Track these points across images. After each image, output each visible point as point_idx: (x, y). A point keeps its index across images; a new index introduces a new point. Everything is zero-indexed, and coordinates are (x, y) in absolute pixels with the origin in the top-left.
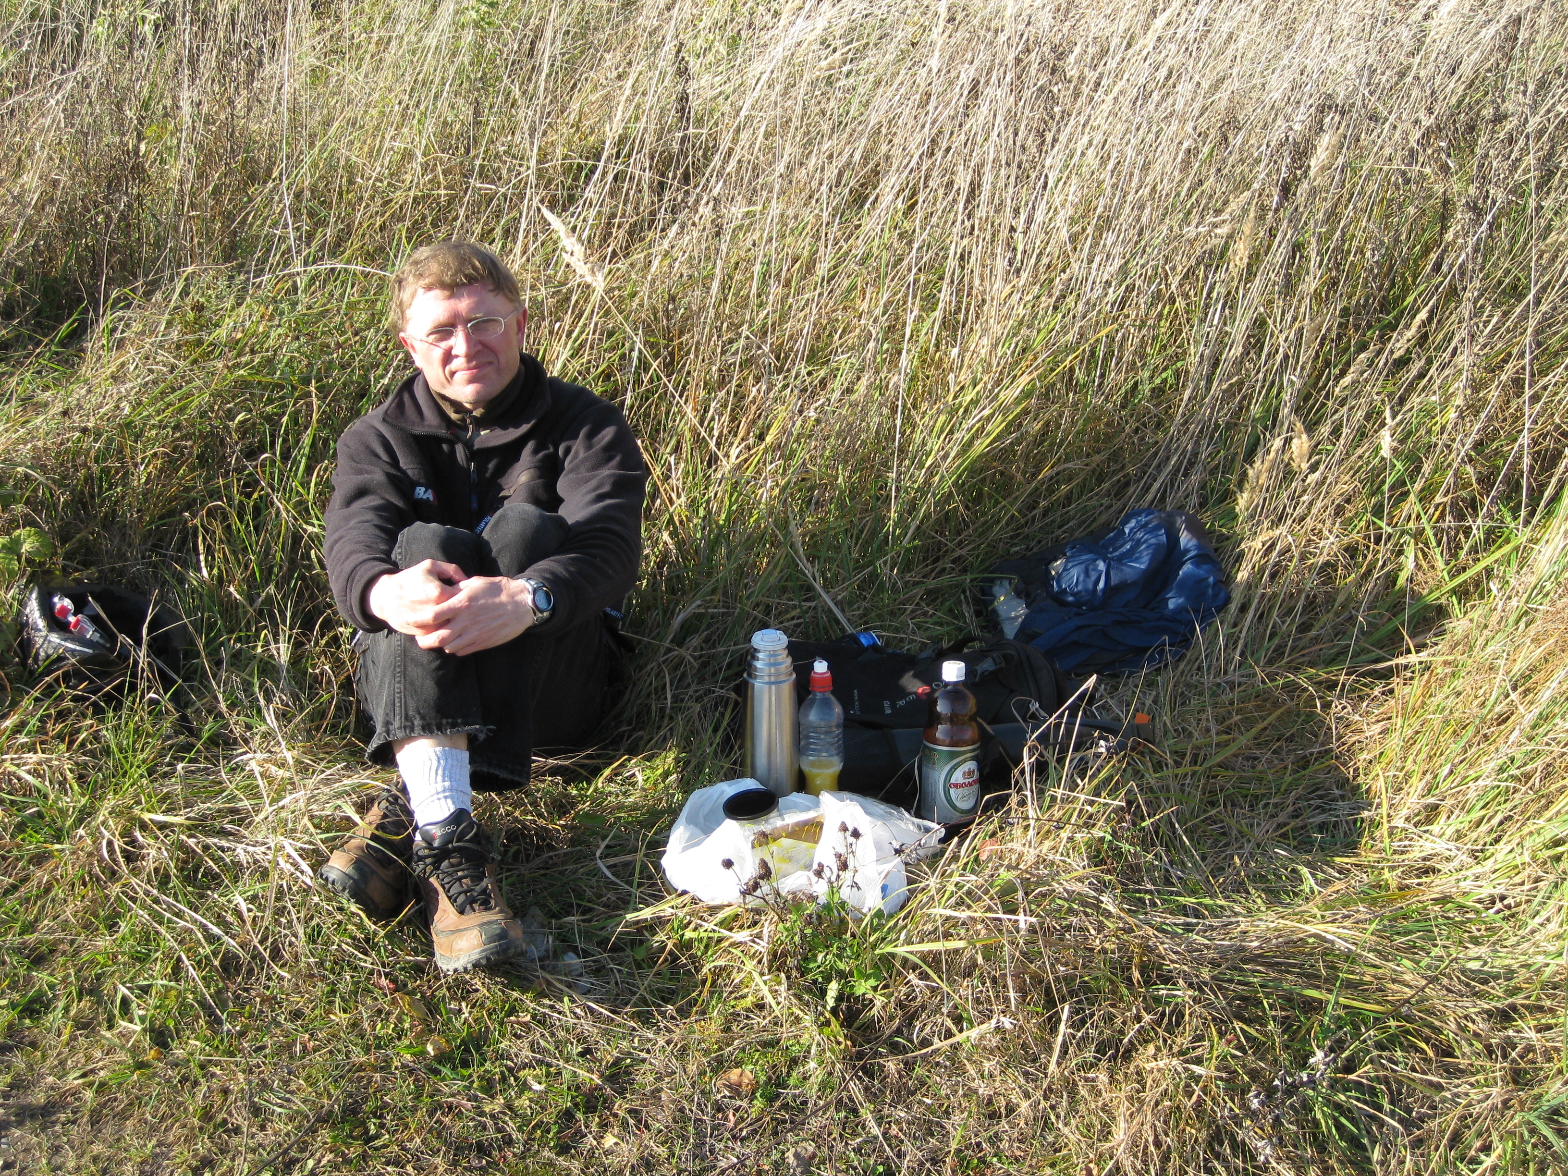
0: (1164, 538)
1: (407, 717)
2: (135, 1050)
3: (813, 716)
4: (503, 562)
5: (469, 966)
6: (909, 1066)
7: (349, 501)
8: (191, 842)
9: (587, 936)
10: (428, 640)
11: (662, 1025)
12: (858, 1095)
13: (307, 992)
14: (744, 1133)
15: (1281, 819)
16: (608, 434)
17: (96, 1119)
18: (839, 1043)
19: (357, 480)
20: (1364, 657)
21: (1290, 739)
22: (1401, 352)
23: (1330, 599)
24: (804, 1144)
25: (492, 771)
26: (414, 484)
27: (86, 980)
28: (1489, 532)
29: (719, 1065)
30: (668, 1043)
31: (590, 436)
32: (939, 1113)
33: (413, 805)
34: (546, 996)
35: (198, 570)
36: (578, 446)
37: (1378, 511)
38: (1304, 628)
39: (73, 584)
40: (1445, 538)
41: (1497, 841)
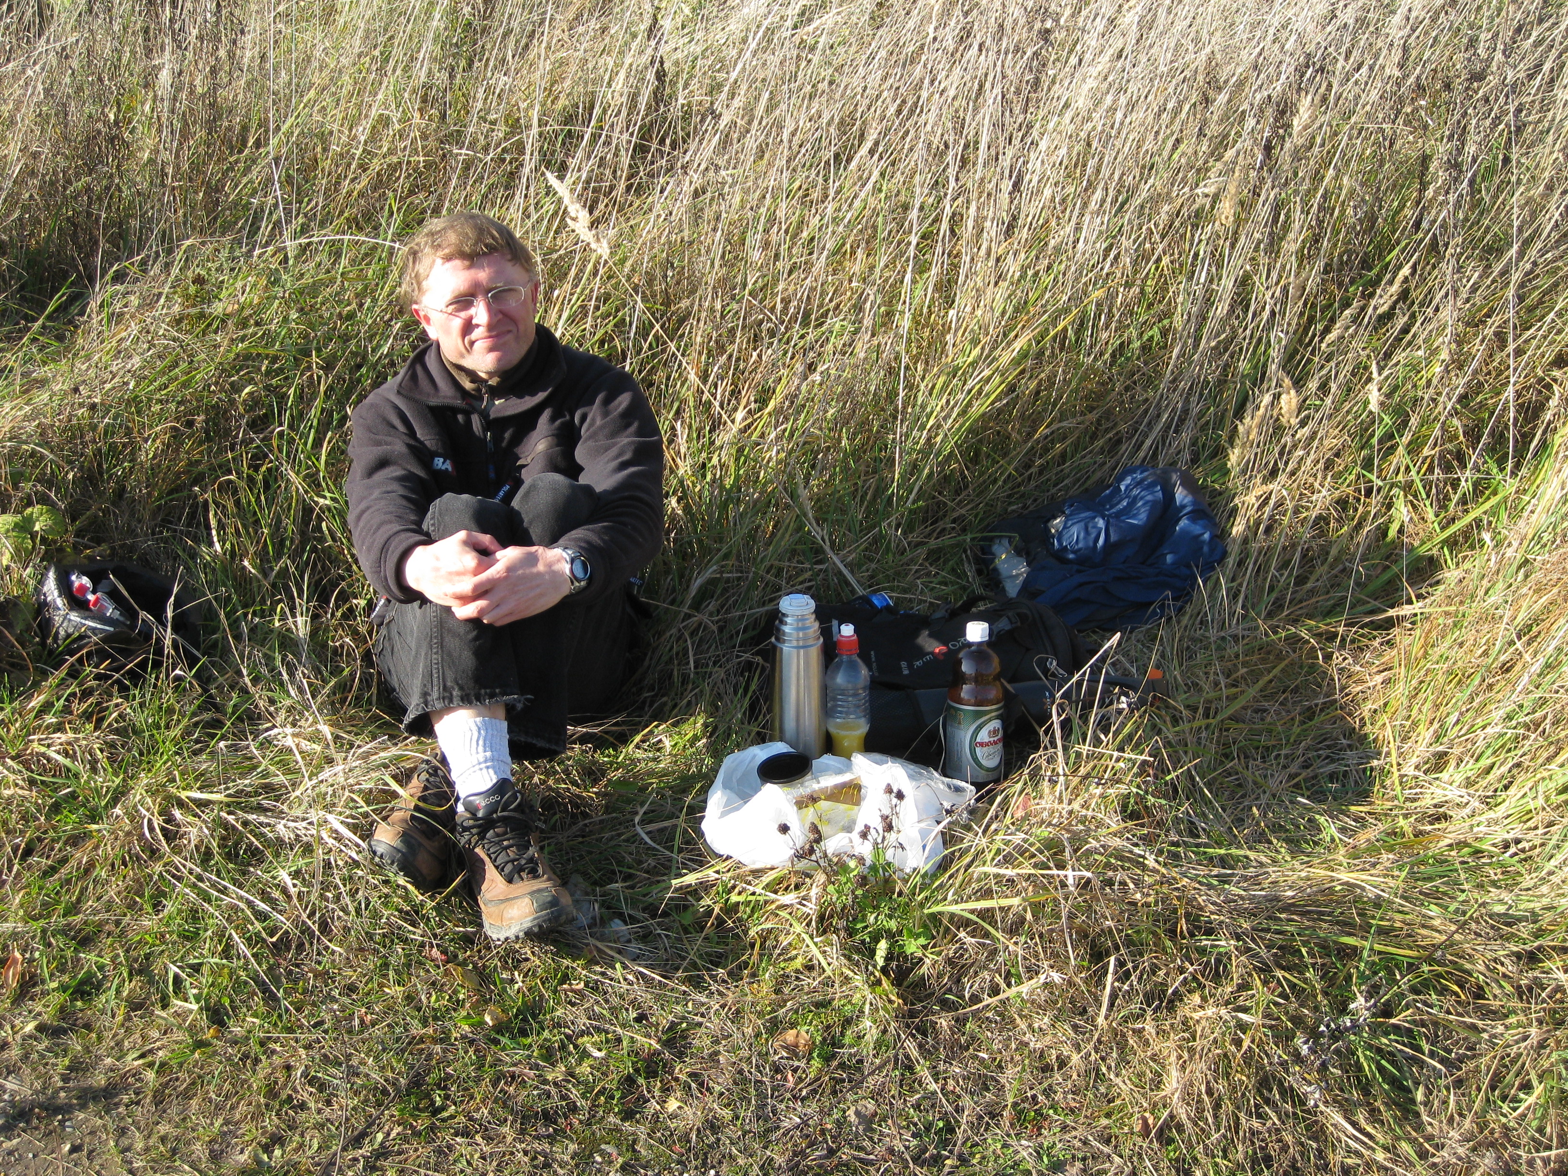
0: (1160, 495)
1: (445, 688)
2: (192, 1029)
3: (840, 679)
4: (535, 532)
5: (521, 935)
6: (961, 1021)
7: (371, 472)
8: (231, 818)
9: (633, 902)
10: (465, 611)
11: (713, 988)
12: (914, 1053)
13: (359, 966)
14: (804, 1093)
15: (1293, 769)
16: (624, 400)
17: (159, 1099)
18: (891, 1002)
19: (377, 452)
20: (1360, 609)
21: (1296, 690)
22: (1385, 308)
23: (1325, 552)
24: (863, 1102)
25: (530, 740)
26: (434, 455)
27: (136, 960)
28: (1476, 484)
29: (775, 1027)
30: (723, 1006)
31: (607, 402)
32: (993, 1068)
33: (454, 776)
34: (597, 963)
35: (211, 544)
36: (594, 412)
37: (1368, 464)
38: (1301, 580)
39: (86, 561)
40: (1434, 490)
41: (1506, 788)
